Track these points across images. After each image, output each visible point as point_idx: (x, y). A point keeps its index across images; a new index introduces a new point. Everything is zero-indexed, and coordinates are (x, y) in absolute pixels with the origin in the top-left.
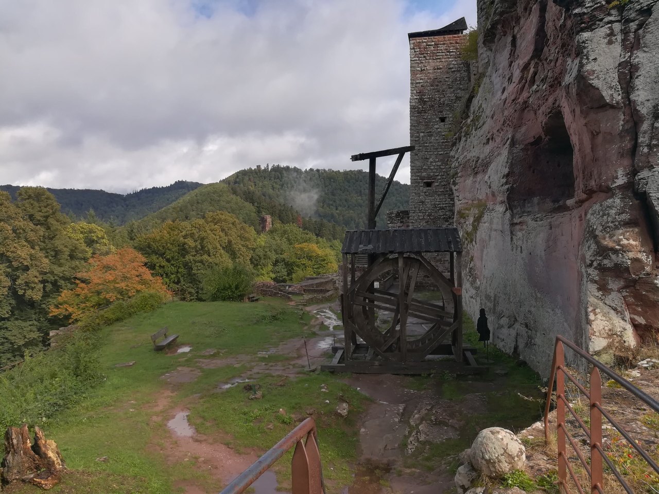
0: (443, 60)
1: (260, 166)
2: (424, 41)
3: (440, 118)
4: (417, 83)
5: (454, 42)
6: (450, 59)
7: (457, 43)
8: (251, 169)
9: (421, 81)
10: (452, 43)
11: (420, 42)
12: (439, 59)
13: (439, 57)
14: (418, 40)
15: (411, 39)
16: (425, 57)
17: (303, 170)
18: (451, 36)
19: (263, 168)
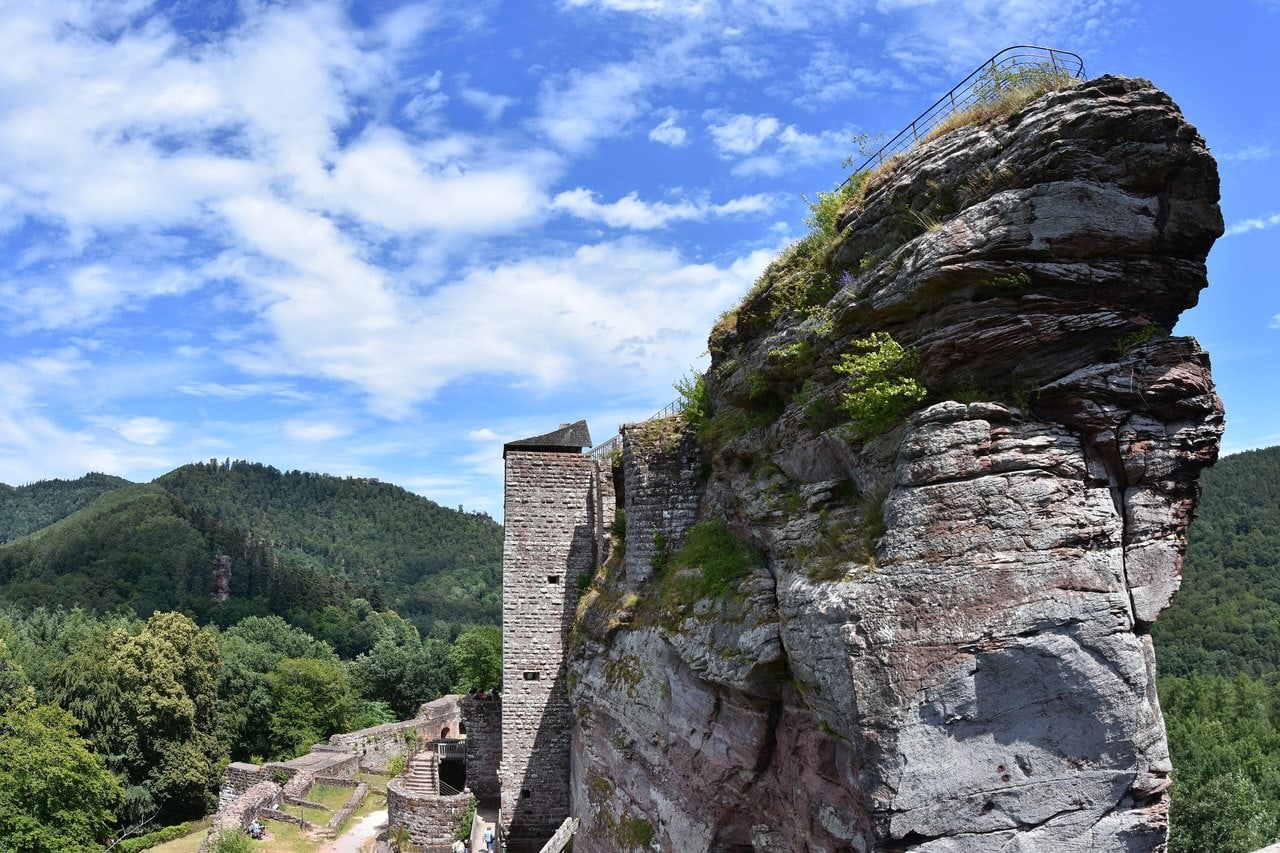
0: (555, 489)
1: (215, 460)
2: (528, 457)
3: (549, 577)
4: (516, 521)
5: (572, 464)
6: (566, 489)
7: (577, 466)
8: (201, 464)
9: (522, 518)
10: (568, 466)
11: (521, 459)
12: (550, 487)
13: (549, 484)
14: (519, 455)
15: (508, 452)
16: (528, 482)
17: (283, 472)
18: (569, 454)
19: (219, 464)
